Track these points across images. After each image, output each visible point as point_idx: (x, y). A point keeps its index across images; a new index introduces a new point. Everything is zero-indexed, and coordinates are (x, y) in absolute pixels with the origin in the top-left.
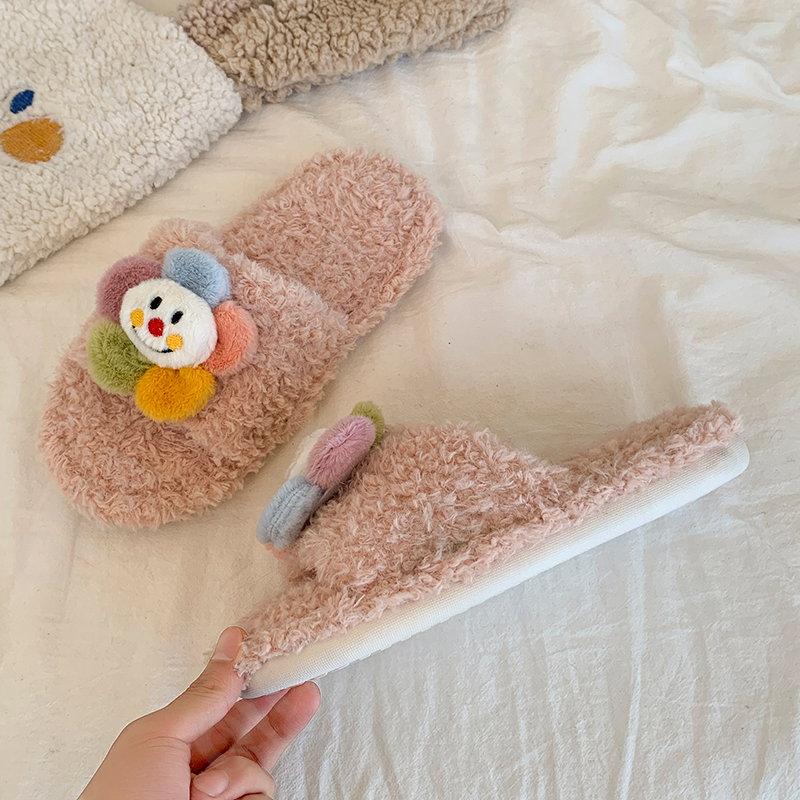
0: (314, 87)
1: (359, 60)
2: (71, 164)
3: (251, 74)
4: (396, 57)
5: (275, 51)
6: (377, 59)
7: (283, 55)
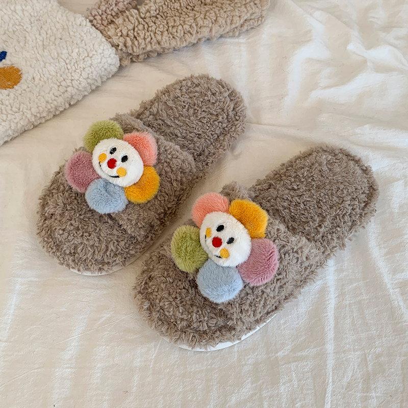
0: (159, 54)
1: (184, 40)
2: (25, 90)
3: (125, 45)
4: (203, 40)
5: (138, 34)
6: (193, 40)
7: (142, 36)
